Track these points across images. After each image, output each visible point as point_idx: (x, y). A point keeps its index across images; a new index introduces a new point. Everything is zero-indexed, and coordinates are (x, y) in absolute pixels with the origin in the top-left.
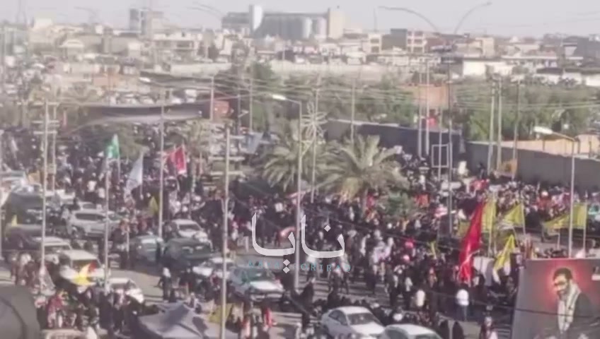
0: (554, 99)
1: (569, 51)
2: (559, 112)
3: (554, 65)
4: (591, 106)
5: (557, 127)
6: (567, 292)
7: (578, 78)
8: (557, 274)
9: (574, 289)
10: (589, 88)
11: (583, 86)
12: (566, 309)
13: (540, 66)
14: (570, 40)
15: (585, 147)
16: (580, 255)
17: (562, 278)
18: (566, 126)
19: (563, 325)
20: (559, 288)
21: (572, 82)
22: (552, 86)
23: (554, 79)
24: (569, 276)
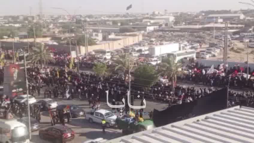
0: (8, 30)
1: (10, 19)
2: (9, 32)
3: (7, 22)
4: (16, 31)
5: (9, 36)
6: (15, 71)
7: (13, 25)
8: (12, 68)
9: (17, 71)
10: (15, 27)
11: (14, 26)
12: (15, 75)
13: (4, 23)
14: (10, 17)
15: (16, 40)
16: (17, 63)
17: (13, 69)
18: (11, 35)
19: (15, 79)
20: (13, 71)
21: (12, 26)
22: (7, 27)
23: (7, 25)
24: (15, 68)
